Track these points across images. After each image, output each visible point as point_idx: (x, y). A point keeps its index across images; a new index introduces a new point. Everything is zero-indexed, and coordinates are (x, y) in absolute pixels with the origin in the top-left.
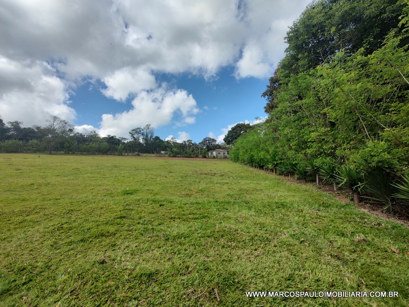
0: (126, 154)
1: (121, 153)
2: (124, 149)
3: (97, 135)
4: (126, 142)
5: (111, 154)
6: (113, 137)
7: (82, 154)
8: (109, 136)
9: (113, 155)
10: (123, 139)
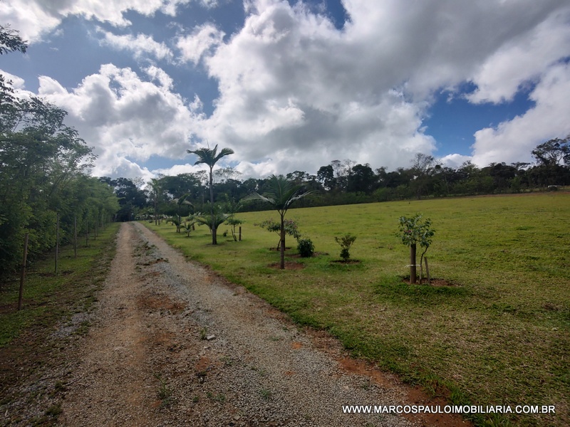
0: (528, 190)
1: (518, 189)
2: (522, 182)
3: (473, 166)
4: (525, 169)
5: (500, 193)
6: (499, 165)
7: (455, 196)
8: (493, 164)
9: (503, 193)
10: (519, 164)
